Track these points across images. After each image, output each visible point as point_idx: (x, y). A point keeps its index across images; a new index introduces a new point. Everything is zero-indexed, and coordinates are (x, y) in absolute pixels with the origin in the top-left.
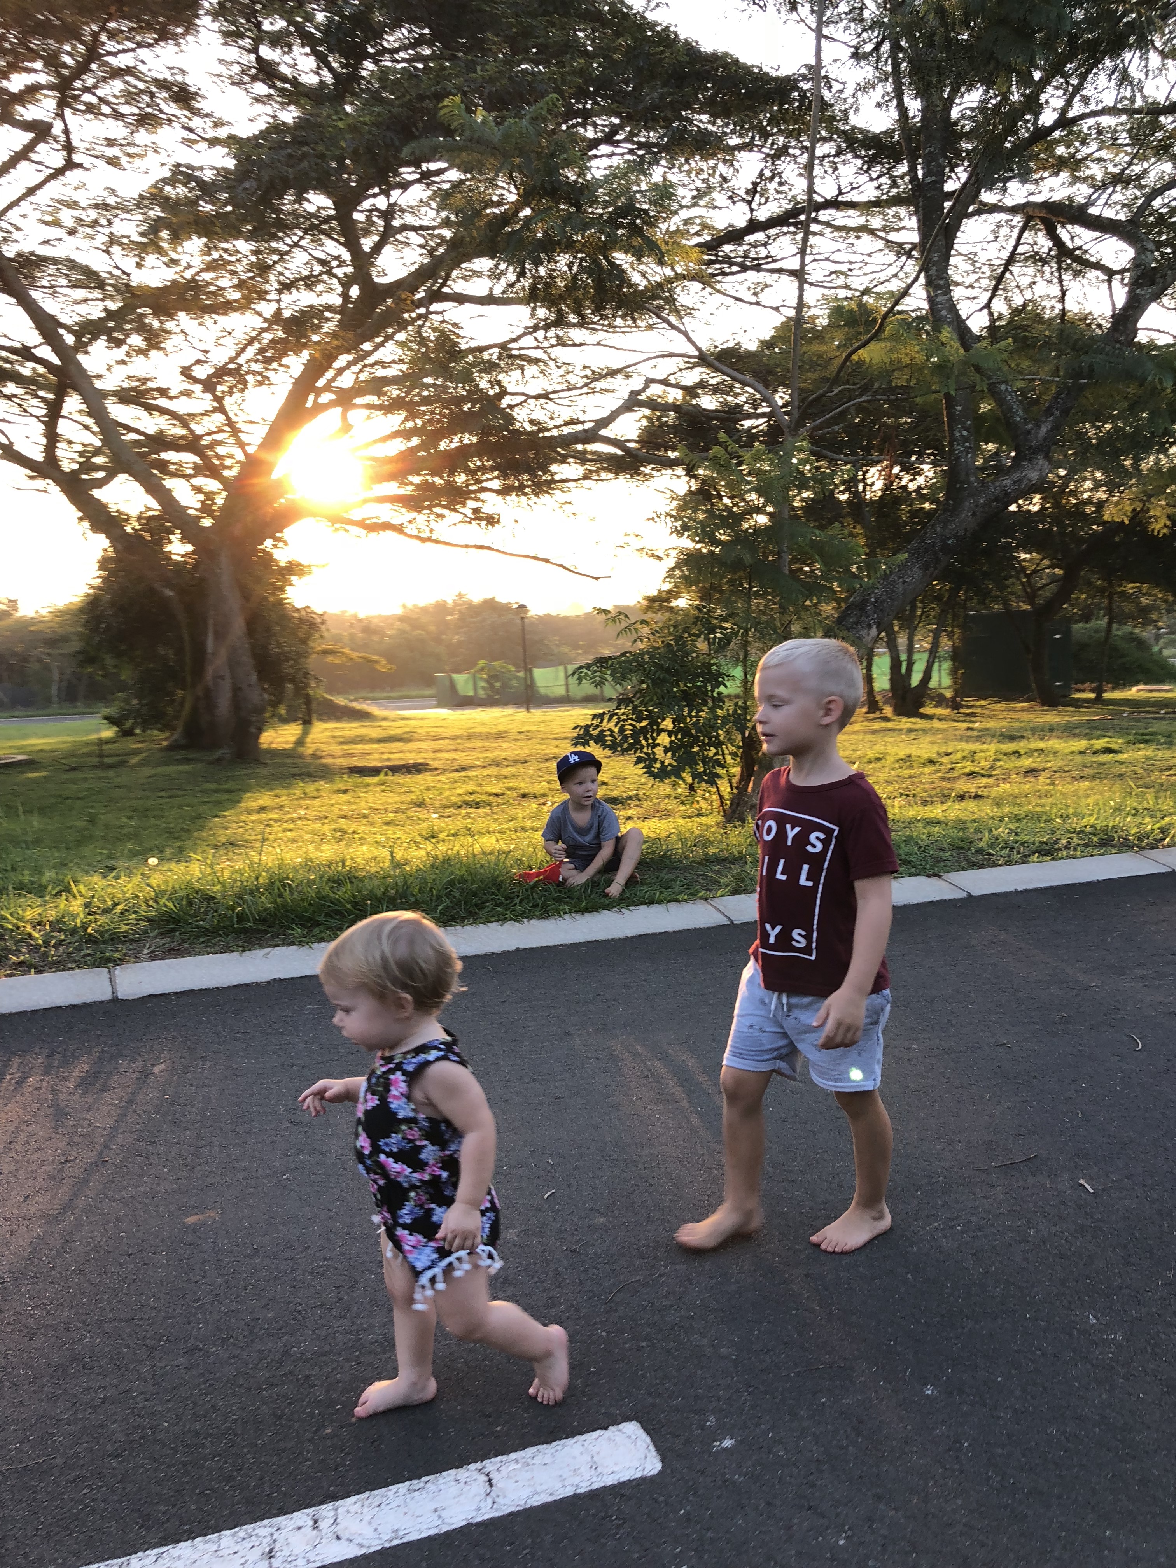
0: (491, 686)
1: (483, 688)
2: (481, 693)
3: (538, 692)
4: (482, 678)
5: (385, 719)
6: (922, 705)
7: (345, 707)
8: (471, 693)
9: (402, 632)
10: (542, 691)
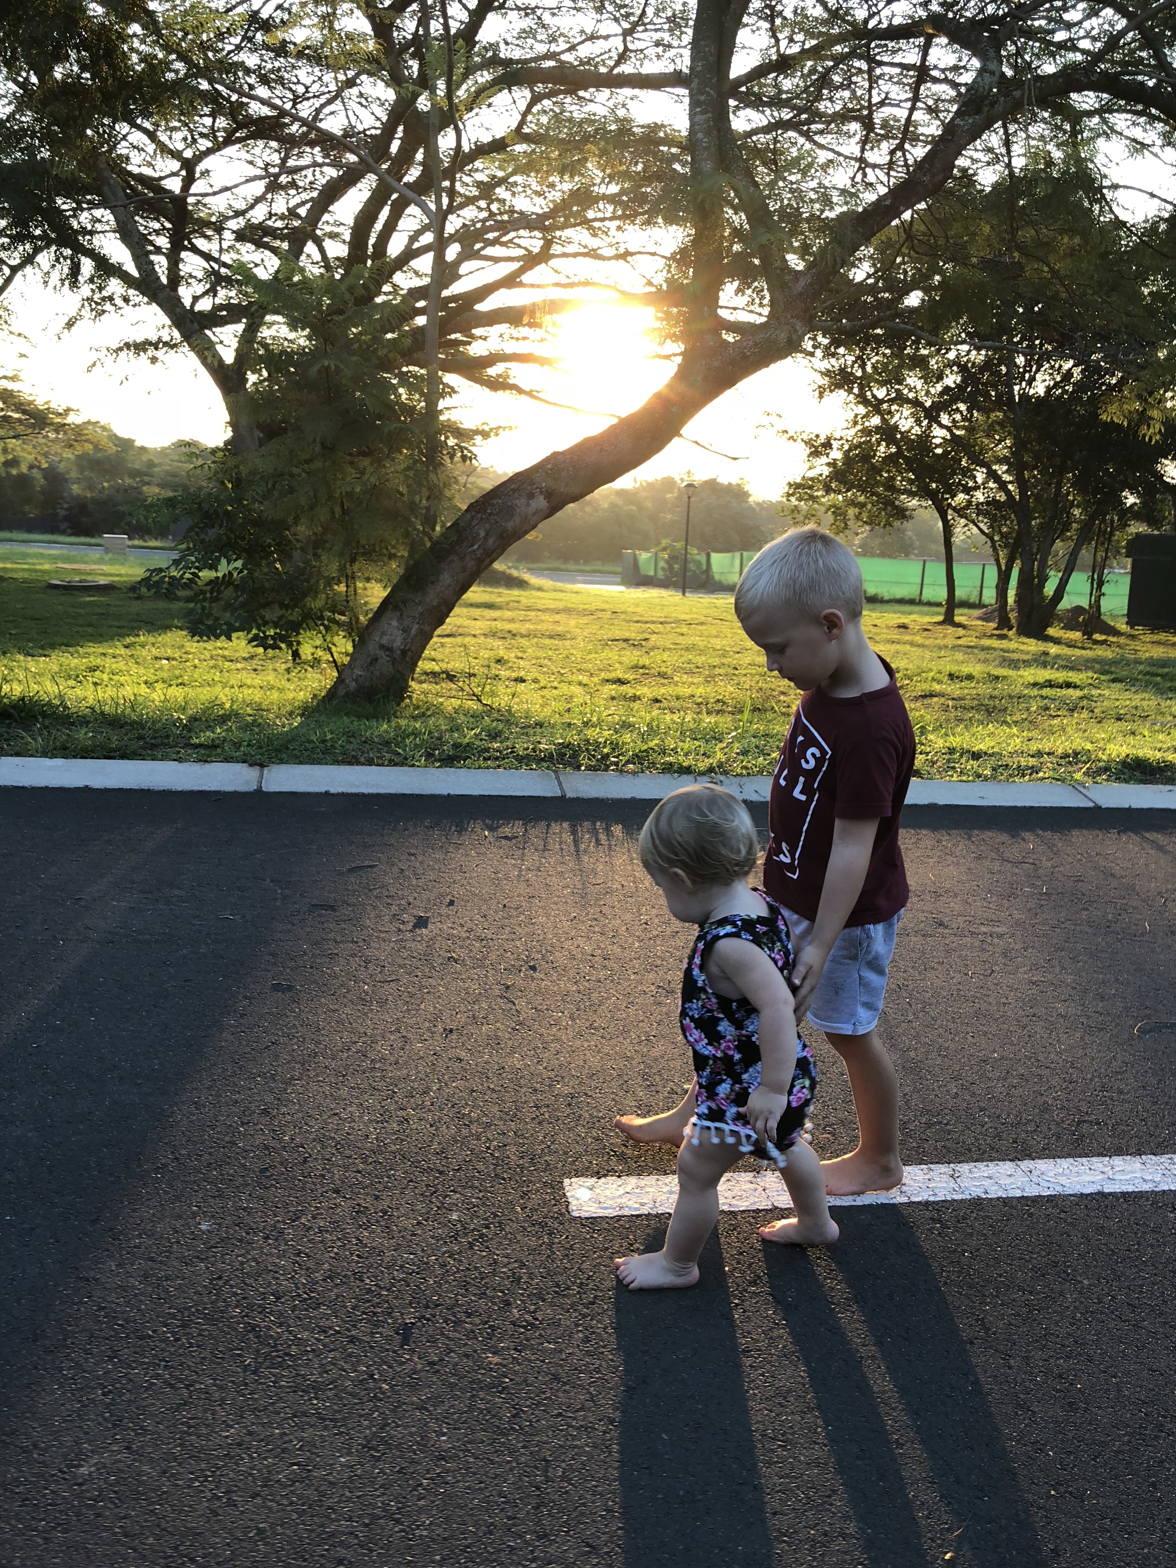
0: (671, 567)
1: (663, 569)
2: (661, 574)
3: (713, 577)
4: (663, 558)
5: (540, 589)
6: (1049, 625)
7: (504, 573)
8: (652, 573)
9: (613, 506)
10: (717, 577)
